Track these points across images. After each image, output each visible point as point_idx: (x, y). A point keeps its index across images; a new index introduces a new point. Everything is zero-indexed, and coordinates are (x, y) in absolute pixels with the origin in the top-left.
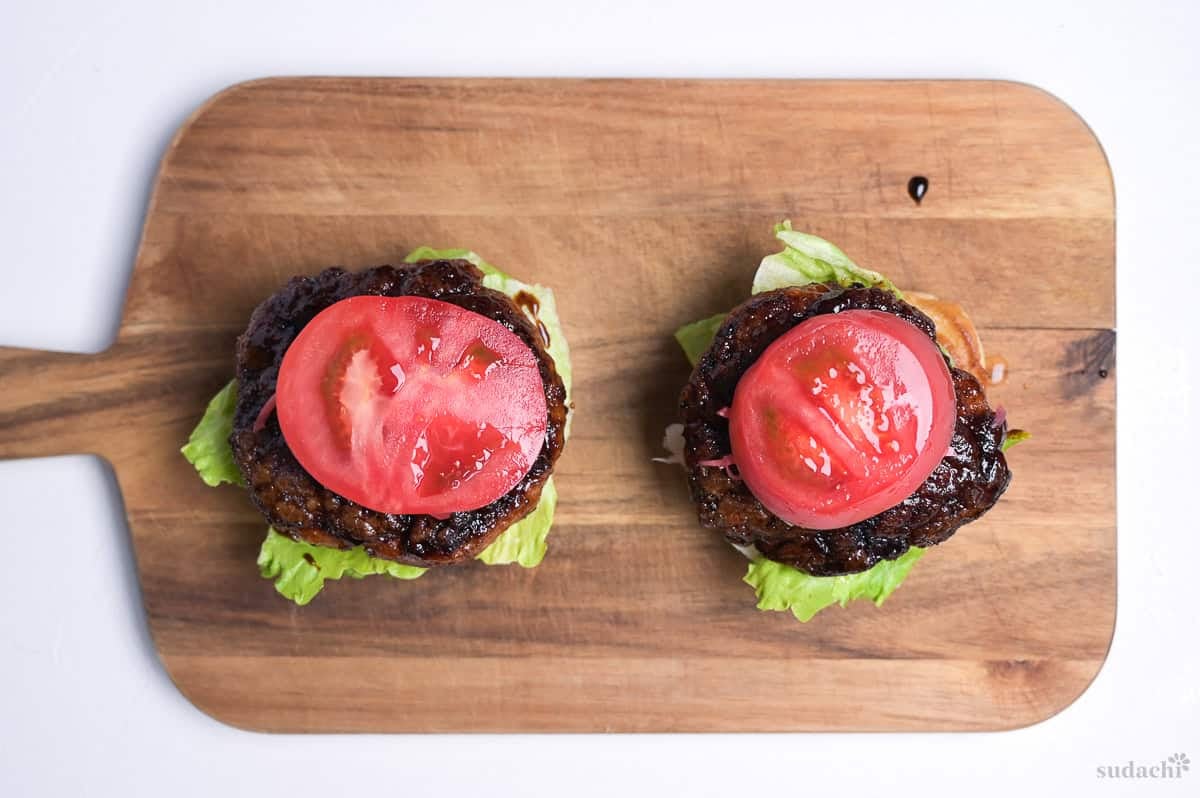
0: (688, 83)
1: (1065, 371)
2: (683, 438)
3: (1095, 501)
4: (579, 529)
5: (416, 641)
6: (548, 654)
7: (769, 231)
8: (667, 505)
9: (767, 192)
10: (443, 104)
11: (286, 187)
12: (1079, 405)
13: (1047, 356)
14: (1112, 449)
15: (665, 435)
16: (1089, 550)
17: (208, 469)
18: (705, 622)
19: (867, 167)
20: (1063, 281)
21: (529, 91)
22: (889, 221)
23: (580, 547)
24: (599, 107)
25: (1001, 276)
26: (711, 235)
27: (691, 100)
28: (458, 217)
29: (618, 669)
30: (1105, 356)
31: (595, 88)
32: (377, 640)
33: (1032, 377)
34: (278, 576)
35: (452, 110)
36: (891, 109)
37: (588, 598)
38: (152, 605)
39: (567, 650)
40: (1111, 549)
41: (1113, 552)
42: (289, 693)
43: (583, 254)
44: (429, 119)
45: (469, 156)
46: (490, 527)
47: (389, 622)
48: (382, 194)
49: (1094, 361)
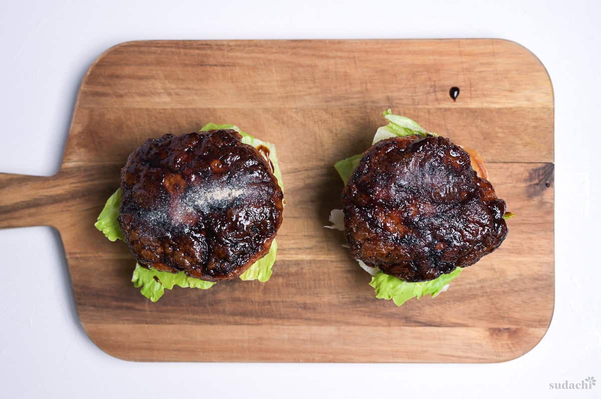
0: (340, 42)
1: (529, 183)
3: (543, 248)
4: (287, 262)
5: (206, 317)
6: (271, 324)
7: (380, 114)
8: (329, 250)
9: (379, 96)
10: (218, 53)
11: (143, 95)
12: (536, 200)
13: (520, 176)
14: (552, 223)
15: (330, 214)
16: (540, 273)
17: (109, 233)
18: (348, 308)
19: (429, 83)
20: (527, 139)
21: (261, 46)
22: (440, 109)
23: (286, 271)
24: (295, 54)
25: (497, 137)
26: (351, 117)
27: (341, 50)
28: (226, 109)
29: (304, 331)
30: (548, 177)
31: (294, 44)
32: (187, 316)
33: (512, 187)
34: (142, 286)
35: (223, 56)
36: (441, 54)
37: (290, 296)
38: (79, 299)
39: (280, 322)
40: (551, 273)
41: (552, 274)
42: (145, 342)
43: (288, 127)
44: (212, 61)
45: (231, 78)
46: (246, 261)
47: (193, 307)
48: (189, 98)
49: (543, 179)
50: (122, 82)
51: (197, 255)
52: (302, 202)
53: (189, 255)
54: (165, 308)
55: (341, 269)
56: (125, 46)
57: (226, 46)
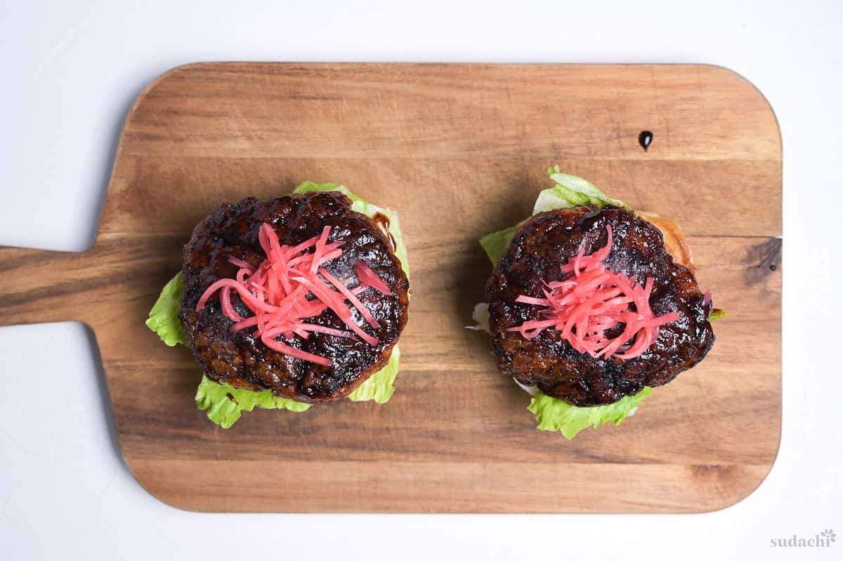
0: (488, 67)
1: (747, 265)
2: (488, 313)
3: (767, 355)
4: (411, 373)
5: (300, 450)
6: (390, 459)
8: (472, 357)
9: (542, 143)
10: (318, 81)
11: (212, 138)
12: (756, 289)
13: (735, 255)
14: (779, 320)
15: (474, 310)
16: (762, 389)
17: (166, 335)
18: (498, 438)
19: (611, 125)
20: (745, 203)
21: (378, 72)
22: (625, 162)
23: (412, 386)
24: (426, 83)
25: (703, 200)
26: (502, 172)
27: (489, 79)
28: (329, 159)
29: (437, 470)
30: (775, 255)
31: (422, 70)
32: (273, 449)
33: (724, 270)
34: (210, 408)
35: (325, 85)
36: (627, 84)
37: (417, 421)
38: (120, 425)
39: (402, 456)
40: (778, 389)
41: (779, 391)
42: (215, 485)
43: (415, 184)
44: (309, 92)
45: (336, 117)
46: (357, 376)
47: (282, 437)
48: (277, 143)
49: (767, 259)
50: (182, 121)
51: (290, 367)
52: (433, 290)
53: (278, 367)
54: (241, 437)
55: (488, 384)
56: (187, 70)
57: (329, 71)
